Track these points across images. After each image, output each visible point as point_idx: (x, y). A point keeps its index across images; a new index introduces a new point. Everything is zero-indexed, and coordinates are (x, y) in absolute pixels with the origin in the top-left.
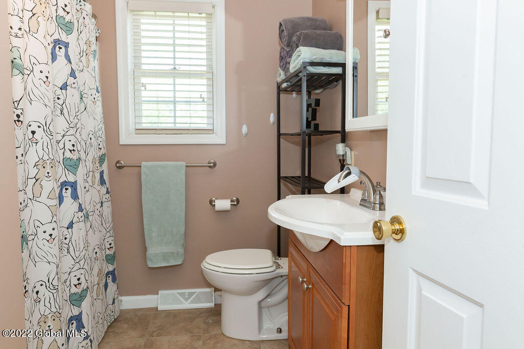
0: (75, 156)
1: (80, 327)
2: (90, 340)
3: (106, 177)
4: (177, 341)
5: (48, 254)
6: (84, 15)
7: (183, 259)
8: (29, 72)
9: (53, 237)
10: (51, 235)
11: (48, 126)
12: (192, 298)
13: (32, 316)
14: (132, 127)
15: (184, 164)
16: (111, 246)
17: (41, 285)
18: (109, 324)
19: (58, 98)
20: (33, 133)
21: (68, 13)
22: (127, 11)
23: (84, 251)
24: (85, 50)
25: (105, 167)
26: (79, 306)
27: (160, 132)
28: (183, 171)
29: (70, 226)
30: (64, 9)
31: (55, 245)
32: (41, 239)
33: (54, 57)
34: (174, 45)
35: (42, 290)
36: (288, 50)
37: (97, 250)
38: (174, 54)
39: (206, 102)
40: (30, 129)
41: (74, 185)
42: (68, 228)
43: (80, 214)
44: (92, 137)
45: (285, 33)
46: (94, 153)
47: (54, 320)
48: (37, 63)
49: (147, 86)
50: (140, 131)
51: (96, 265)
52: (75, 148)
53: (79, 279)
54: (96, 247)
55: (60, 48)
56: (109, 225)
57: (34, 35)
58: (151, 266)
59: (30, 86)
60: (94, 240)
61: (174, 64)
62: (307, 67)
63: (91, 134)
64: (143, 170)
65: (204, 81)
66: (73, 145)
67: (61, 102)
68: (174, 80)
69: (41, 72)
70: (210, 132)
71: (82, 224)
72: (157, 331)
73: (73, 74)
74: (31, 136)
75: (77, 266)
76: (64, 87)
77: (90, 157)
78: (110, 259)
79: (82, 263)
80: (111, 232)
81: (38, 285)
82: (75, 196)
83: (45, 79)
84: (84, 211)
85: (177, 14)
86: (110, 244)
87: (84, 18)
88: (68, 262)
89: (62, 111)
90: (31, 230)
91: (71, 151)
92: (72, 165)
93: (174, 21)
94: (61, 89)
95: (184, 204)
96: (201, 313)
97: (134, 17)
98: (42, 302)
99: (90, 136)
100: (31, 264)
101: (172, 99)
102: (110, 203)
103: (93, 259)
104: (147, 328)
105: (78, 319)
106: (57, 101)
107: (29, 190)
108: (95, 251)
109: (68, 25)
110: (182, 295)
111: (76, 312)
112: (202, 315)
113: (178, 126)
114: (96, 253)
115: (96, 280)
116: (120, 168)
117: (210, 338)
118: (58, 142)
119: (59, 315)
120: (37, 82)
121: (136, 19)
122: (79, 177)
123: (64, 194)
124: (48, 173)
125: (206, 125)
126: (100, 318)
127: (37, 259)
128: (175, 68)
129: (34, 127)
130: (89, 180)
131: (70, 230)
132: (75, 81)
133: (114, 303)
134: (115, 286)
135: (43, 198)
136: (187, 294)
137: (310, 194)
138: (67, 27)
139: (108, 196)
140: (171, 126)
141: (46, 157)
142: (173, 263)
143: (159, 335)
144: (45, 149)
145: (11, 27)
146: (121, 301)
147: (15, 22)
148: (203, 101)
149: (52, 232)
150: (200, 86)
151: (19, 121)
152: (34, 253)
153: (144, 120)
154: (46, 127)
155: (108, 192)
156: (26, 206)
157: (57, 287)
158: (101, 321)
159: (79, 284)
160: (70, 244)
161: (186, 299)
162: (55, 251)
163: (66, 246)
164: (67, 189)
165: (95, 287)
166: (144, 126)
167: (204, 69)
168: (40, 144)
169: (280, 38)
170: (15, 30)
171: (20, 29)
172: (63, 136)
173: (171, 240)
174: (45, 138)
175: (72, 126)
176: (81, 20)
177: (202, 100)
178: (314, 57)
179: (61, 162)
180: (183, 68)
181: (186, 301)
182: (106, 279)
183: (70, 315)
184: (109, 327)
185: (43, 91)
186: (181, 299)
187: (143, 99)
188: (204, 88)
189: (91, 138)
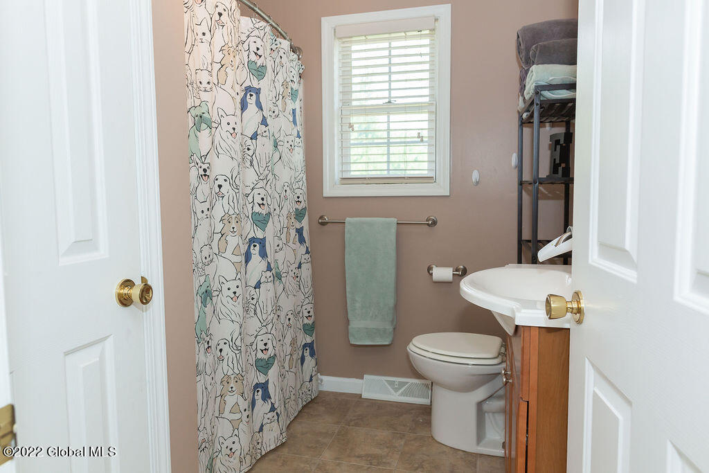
0: (264, 211)
1: (266, 396)
2: (277, 413)
3: (306, 234)
4: (376, 436)
5: (232, 312)
6: (281, 53)
7: (391, 339)
8: (216, 125)
9: (237, 295)
10: (235, 293)
11: (234, 179)
12: (403, 389)
13: (215, 373)
14: (337, 176)
15: (394, 220)
16: (310, 314)
17: (225, 343)
18: (304, 403)
19: (248, 149)
20: (220, 186)
21: (260, 56)
22: (335, 39)
23: (272, 315)
24: (281, 93)
25: (305, 223)
26: (266, 374)
27: (369, 182)
28: (394, 230)
29: (258, 286)
30: (256, 53)
31: (239, 304)
32: (225, 296)
33: (244, 106)
34: (390, 73)
35: (226, 349)
36: (526, 69)
37: (290, 316)
38: (390, 85)
39: (426, 142)
40: (217, 183)
41: (262, 242)
42: (255, 288)
43: (269, 274)
44: (288, 189)
45: (522, 47)
46: (289, 207)
47: (236, 382)
48: (224, 115)
49: (355, 126)
50: (347, 180)
51: (289, 333)
52: (265, 202)
53: (265, 344)
54: (290, 313)
55: (251, 95)
56: (308, 289)
57: (222, 87)
58: (353, 343)
59: (217, 139)
60: (287, 304)
61: (390, 97)
62: (543, 92)
63: (286, 186)
64: (347, 227)
65: (425, 116)
66: (263, 199)
67: (251, 153)
68: (389, 117)
69: (228, 124)
70: (431, 181)
71: (270, 285)
72: (355, 420)
73: (264, 122)
74: (217, 189)
75: (264, 330)
76: (254, 137)
77: (285, 212)
78: (308, 329)
79: (270, 326)
80: (310, 298)
81: (222, 343)
82: (263, 254)
83: (232, 131)
84: (274, 271)
85: (393, 35)
86: (309, 312)
87: (281, 57)
88: (253, 324)
89: (251, 163)
90: (216, 286)
91: (259, 205)
92: (261, 221)
93: (390, 44)
94: (251, 139)
95: (394, 271)
96: (412, 409)
97: (342, 45)
98: (225, 361)
99: (286, 188)
100: (215, 320)
101: (386, 141)
102: (309, 264)
103: (285, 326)
104: (345, 416)
105: (264, 387)
106: (247, 152)
107: (215, 244)
108: (288, 317)
109: (260, 69)
110: (391, 383)
111: (262, 379)
112: (412, 411)
113: (392, 174)
114: (289, 319)
115: (288, 349)
116: (323, 224)
117: (415, 439)
118: (247, 195)
119: (241, 378)
120: (225, 135)
121: (344, 47)
122: (269, 233)
123: (252, 251)
124: (233, 228)
125: (426, 172)
126: (292, 394)
127: (221, 316)
128: (389, 102)
129: (221, 181)
130: (283, 236)
131: (257, 290)
132: (266, 129)
133: (311, 380)
134: (313, 362)
135: (228, 254)
136: (397, 383)
137: (521, 263)
138: (259, 72)
139: (307, 256)
140: (385, 174)
141: (231, 212)
142: (379, 341)
143: (356, 425)
144: (231, 203)
145: (200, 82)
146: (322, 381)
147: (204, 77)
148: (422, 141)
149: (237, 290)
150: (420, 123)
151: (205, 175)
152: (218, 309)
153: (353, 167)
154: (231, 180)
155: (307, 252)
156: (211, 261)
157: (239, 348)
158: (293, 397)
159: (265, 349)
160: (257, 305)
161: (396, 390)
162: (239, 310)
163: (253, 307)
164: (255, 246)
165: (288, 357)
166: (353, 174)
167: (427, 99)
168: (226, 198)
169: (519, 53)
170: (205, 84)
171: (209, 83)
172: (253, 189)
173: (377, 313)
174: (231, 191)
175: (261, 178)
176: (278, 60)
177: (420, 139)
178: (551, 78)
179: (250, 217)
180: (399, 101)
181: (396, 392)
182: (303, 352)
183: (256, 381)
184: (304, 407)
185: (230, 142)
186: (389, 388)
187: (352, 142)
188: (425, 125)
189: (286, 191)
